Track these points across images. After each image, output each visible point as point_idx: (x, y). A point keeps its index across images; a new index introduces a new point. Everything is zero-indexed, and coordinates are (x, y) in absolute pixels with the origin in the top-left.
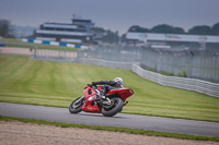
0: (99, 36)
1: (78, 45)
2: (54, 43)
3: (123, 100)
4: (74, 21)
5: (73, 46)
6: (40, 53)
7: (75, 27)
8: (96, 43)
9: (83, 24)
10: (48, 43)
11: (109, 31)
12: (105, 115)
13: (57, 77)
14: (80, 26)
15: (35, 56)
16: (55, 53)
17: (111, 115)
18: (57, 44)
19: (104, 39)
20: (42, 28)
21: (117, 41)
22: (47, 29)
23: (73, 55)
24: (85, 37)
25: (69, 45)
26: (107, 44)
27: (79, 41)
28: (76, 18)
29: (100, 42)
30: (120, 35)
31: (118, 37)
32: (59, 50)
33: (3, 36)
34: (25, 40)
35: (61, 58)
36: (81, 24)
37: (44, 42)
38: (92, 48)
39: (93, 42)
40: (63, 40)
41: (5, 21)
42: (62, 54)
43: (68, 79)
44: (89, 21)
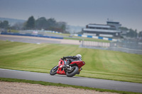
0: (124, 32)
1: (110, 39)
2: (95, 37)
3: (79, 67)
4: (108, 22)
5: (107, 39)
6: (86, 43)
7: (108, 27)
8: (122, 37)
9: (114, 25)
10: (91, 37)
11: (131, 30)
12: (68, 76)
13: (97, 59)
14: (112, 26)
15: (83, 45)
16: (95, 44)
17: (71, 76)
18: (97, 37)
19: (128, 35)
20: (87, 27)
21: (136, 36)
22: (91, 28)
23: (107, 45)
24: (115, 33)
25: (104, 38)
26: (129, 38)
27: (111, 36)
28: (109, 21)
29: (125, 37)
30: (138, 32)
31: (136, 34)
32: (98, 41)
33: (62, 32)
34: (76, 35)
35: (99, 47)
36: (113, 25)
37: (88, 36)
38: (119, 40)
39: (120, 36)
40: (101, 35)
41: (64, 23)
42: (100, 44)
43: (104, 60)
44: (118, 23)
